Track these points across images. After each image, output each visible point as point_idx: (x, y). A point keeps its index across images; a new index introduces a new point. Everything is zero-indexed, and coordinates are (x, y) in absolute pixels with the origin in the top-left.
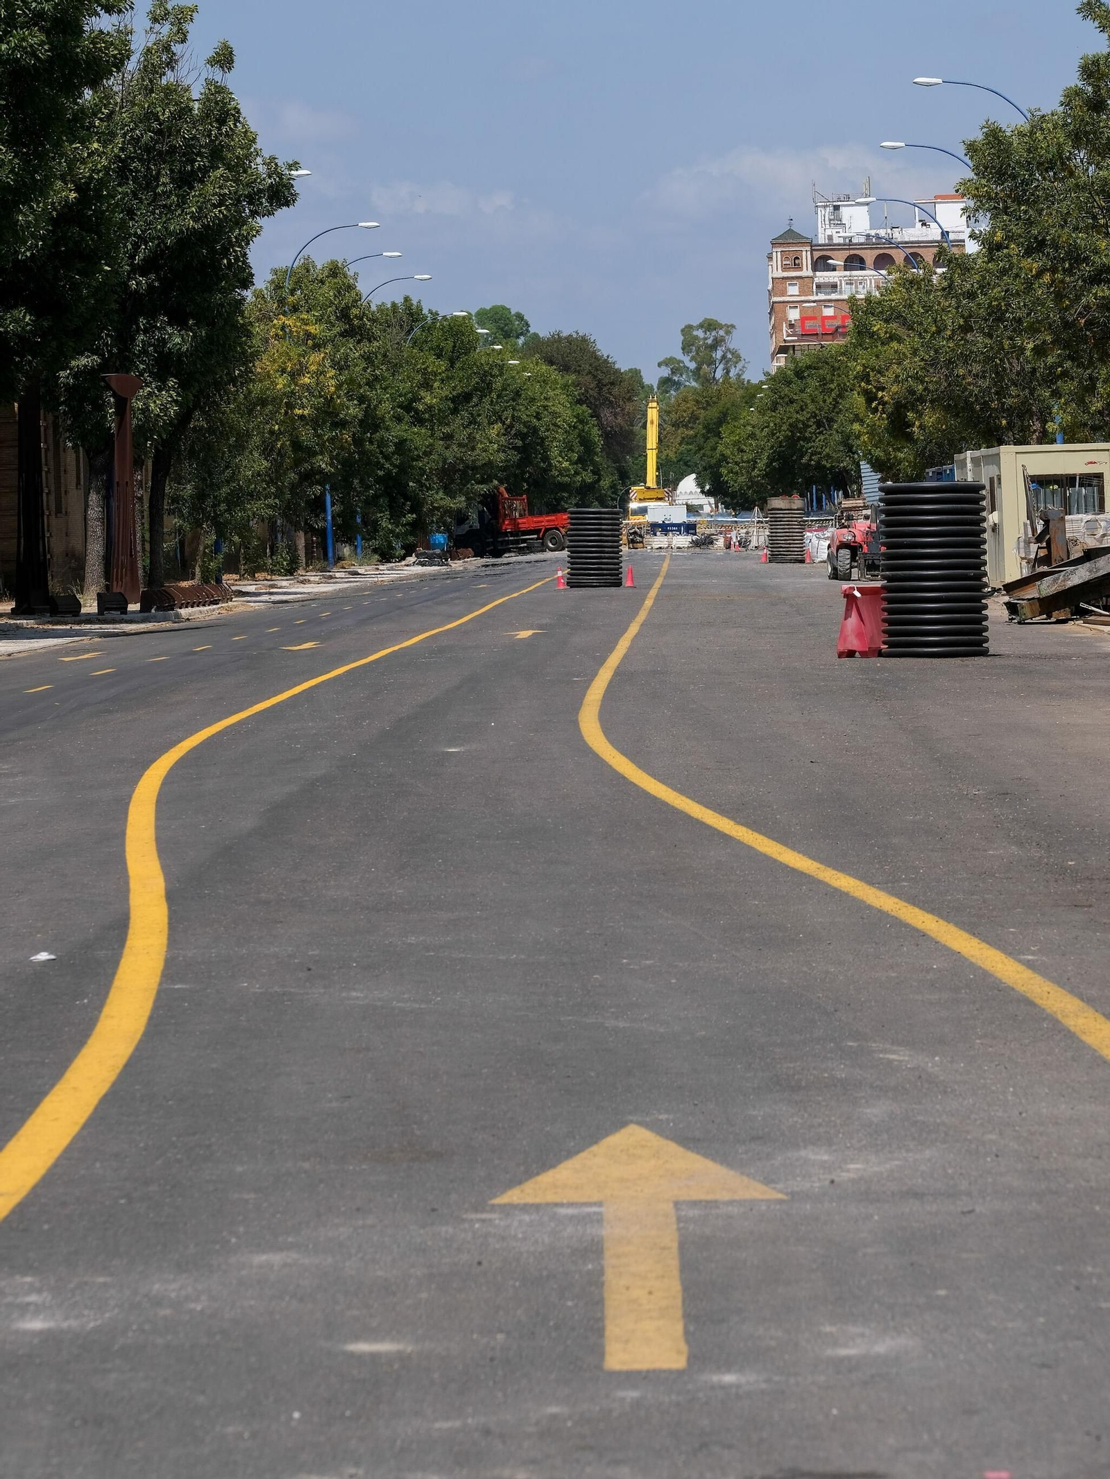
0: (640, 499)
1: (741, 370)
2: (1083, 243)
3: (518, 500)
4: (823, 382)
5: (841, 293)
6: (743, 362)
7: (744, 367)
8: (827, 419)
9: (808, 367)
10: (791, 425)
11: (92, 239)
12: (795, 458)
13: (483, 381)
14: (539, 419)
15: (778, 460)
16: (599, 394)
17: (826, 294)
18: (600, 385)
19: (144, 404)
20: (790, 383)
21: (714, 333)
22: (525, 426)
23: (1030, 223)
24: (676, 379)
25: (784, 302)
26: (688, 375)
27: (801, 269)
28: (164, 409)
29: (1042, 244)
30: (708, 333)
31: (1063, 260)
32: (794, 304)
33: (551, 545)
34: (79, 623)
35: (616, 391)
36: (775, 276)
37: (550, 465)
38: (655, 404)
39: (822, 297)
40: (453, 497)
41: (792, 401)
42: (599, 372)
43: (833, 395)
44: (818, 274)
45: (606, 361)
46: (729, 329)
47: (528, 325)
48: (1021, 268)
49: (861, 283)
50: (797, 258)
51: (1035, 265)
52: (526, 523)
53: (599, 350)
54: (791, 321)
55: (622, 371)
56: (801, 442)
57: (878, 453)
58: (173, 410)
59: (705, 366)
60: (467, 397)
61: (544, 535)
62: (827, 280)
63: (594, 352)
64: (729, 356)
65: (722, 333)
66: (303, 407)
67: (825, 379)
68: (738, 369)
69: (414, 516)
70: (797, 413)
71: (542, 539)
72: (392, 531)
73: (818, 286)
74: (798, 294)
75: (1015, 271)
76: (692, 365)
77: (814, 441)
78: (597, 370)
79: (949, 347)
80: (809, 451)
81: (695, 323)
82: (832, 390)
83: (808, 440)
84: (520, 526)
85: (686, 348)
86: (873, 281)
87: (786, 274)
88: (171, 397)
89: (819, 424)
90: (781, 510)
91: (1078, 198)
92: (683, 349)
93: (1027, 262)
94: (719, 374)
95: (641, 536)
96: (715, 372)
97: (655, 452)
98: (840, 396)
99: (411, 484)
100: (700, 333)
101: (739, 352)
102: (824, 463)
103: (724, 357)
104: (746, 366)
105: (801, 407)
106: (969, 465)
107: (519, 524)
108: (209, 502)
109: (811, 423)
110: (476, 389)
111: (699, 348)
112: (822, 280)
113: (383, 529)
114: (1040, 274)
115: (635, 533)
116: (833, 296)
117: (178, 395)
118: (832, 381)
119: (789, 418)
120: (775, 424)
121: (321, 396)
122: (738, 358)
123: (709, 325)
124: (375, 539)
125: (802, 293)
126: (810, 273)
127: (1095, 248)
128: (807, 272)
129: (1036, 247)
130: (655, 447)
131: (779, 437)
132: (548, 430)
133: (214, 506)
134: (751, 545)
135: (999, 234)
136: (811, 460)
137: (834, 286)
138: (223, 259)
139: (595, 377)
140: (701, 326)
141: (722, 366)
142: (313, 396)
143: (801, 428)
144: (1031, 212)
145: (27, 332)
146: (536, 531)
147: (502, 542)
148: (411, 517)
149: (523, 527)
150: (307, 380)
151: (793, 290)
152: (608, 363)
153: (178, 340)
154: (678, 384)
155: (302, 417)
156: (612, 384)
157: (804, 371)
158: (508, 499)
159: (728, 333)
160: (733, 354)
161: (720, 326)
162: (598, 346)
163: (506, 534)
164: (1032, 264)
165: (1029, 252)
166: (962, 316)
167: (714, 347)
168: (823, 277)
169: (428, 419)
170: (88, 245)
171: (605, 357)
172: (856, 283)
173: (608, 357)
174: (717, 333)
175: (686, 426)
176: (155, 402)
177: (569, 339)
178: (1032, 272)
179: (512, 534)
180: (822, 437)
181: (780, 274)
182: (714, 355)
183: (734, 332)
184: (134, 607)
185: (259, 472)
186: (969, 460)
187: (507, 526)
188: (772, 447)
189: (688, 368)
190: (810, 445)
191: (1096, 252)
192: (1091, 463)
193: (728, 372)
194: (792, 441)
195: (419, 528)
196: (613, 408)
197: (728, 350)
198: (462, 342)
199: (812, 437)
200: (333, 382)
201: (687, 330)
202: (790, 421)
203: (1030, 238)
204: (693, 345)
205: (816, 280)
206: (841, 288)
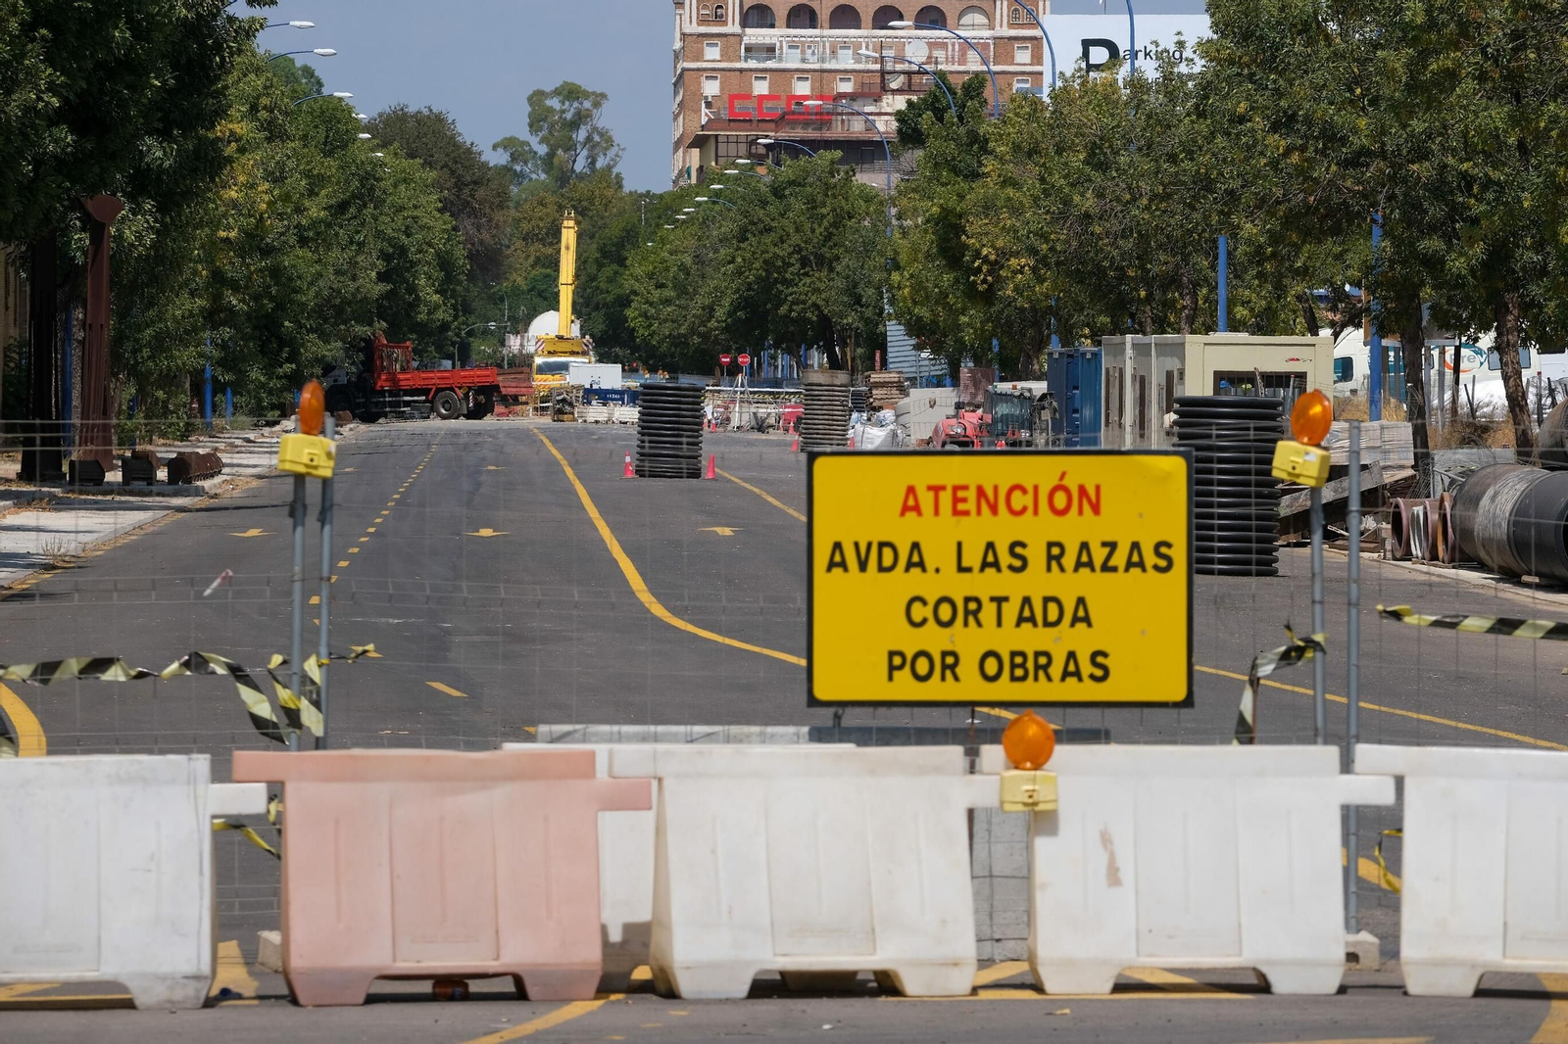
0: (549, 352)
1: (612, 160)
2: (1340, 121)
3: (400, 347)
4: (812, 204)
5: (780, 60)
6: (616, 148)
7: (617, 156)
8: (816, 255)
9: (792, 183)
10: (765, 262)
11: (142, 48)
12: (769, 306)
13: (363, 186)
14: (408, 236)
15: (744, 308)
16: (458, 196)
17: (759, 60)
18: (460, 185)
19: (117, 230)
20: (764, 203)
21: (576, 105)
22: (390, 245)
23: (1278, 93)
24: (518, 168)
25: (698, 70)
26: (536, 166)
27: (725, 23)
28: (140, 237)
29: (1292, 118)
30: (567, 103)
31: (1317, 139)
32: (712, 73)
33: (443, 411)
34: (105, 493)
35: (481, 193)
36: (688, 30)
37: (418, 298)
38: (571, 223)
39: (752, 64)
40: (327, 342)
41: (769, 230)
42: (459, 166)
43: (825, 223)
44: (748, 31)
45: (469, 151)
46: (599, 99)
47: (320, 84)
48: (1266, 146)
49: (809, 47)
50: (721, 7)
51: (1283, 143)
52: (407, 380)
53: (460, 134)
54: (707, 97)
55: (491, 165)
56: (779, 286)
57: (923, 312)
58: (150, 238)
59: (560, 152)
60: (343, 207)
61: (434, 397)
62: (761, 40)
63: (453, 137)
64: (597, 138)
65: (587, 104)
66: (229, 228)
67: (814, 201)
68: (608, 158)
69: (294, 366)
70: (775, 245)
71: (431, 402)
72: (263, 386)
73: (748, 49)
74: (718, 58)
75: (1259, 148)
76: (542, 150)
77: (796, 285)
78: (456, 162)
79: (1143, 219)
80: (790, 298)
81: (548, 89)
82: (823, 216)
83: (788, 283)
84: (402, 383)
85: (534, 125)
86: (827, 45)
87: (703, 29)
88: (147, 222)
89: (804, 262)
90: (821, 385)
91: (1337, 68)
92: (531, 126)
93: (1273, 139)
94: (580, 165)
95: (571, 404)
96: (574, 161)
97: (570, 288)
98: (835, 225)
99: (287, 323)
100: (554, 103)
101: (611, 133)
102: (809, 315)
103: (589, 139)
104: (620, 153)
105: (781, 238)
106: (1129, 352)
107: (399, 380)
108: (128, 346)
109: (792, 261)
110: (354, 196)
111: (553, 126)
112: (753, 41)
113: (252, 382)
114: (1288, 152)
115: (564, 400)
116: (770, 64)
117: (156, 221)
118: (824, 205)
119: (763, 252)
120: (744, 260)
121: (250, 216)
122: (609, 141)
123: (570, 93)
124: (242, 395)
125: (725, 57)
126: (736, 29)
127: (1354, 127)
128: (732, 27)
129: (1284, 123)
130: (570, 282)
131: (747, 277)
132: (420, 251)
133: (135, 352)
134: (732, 425)
135: (1242, 105)
136: (791, 310)
137: (770, 50)
138: (215, 55)
139: (453, 172)
140: (557, 92)
141: (585, 153)
142: (243, 215)
143: (780, 267)
144: (1281, 82)
145: (67, 154)
146: (425, 391)
147: (377, 404)
148: (289, 368)
149: (404, 384)
150: (233, 194)
151: (712, 53)
152: (471, 153)
153: (159, 154)
154: (521, 176)
155: (227, 240)
156: (476, 183)
157: (785, 188)
158: (387, 346)
159: (597, 105)
160: (601, 135)
161: (586, 95)
162: (459, 128)
163: (382, 393)
164: (1278, 142)
165: (1275, 128)
166: (1162, 184)
167: (574, 124)
168: (756, 35)
169: (312, 239)
170: (137, 54)
171: (468, 143)
172: (803, 46)
173: (472, 144)
174: (581, 104)
175: (542, 240)
176: (130, 228)
177: (418, 118)
178: (1278, 149)
179: (391, 393)
180: (808, 280)
181: (694, 28)
182: (574, 136)
183: (606, 105)
184: (114, 476)
185: (191, 311)
186: (1128, 346)
187: (383, 383)
188: (737, 291)
189: (536, 153)
190: (791, 290)
191: (1355, 131)
192: (1293, 360)
193: (593, 163)
194: (766, 285)
195: (296, 382)
196: (476, 217)
197: (595, 129)
198: (337, 132)
199: (793, 280)
200: (266, 198)
201: (537, 98)
202: (766, 256)
203: (1278, 111)
204: (544, 120)
205: (746, 40)
206: (782, 53)
